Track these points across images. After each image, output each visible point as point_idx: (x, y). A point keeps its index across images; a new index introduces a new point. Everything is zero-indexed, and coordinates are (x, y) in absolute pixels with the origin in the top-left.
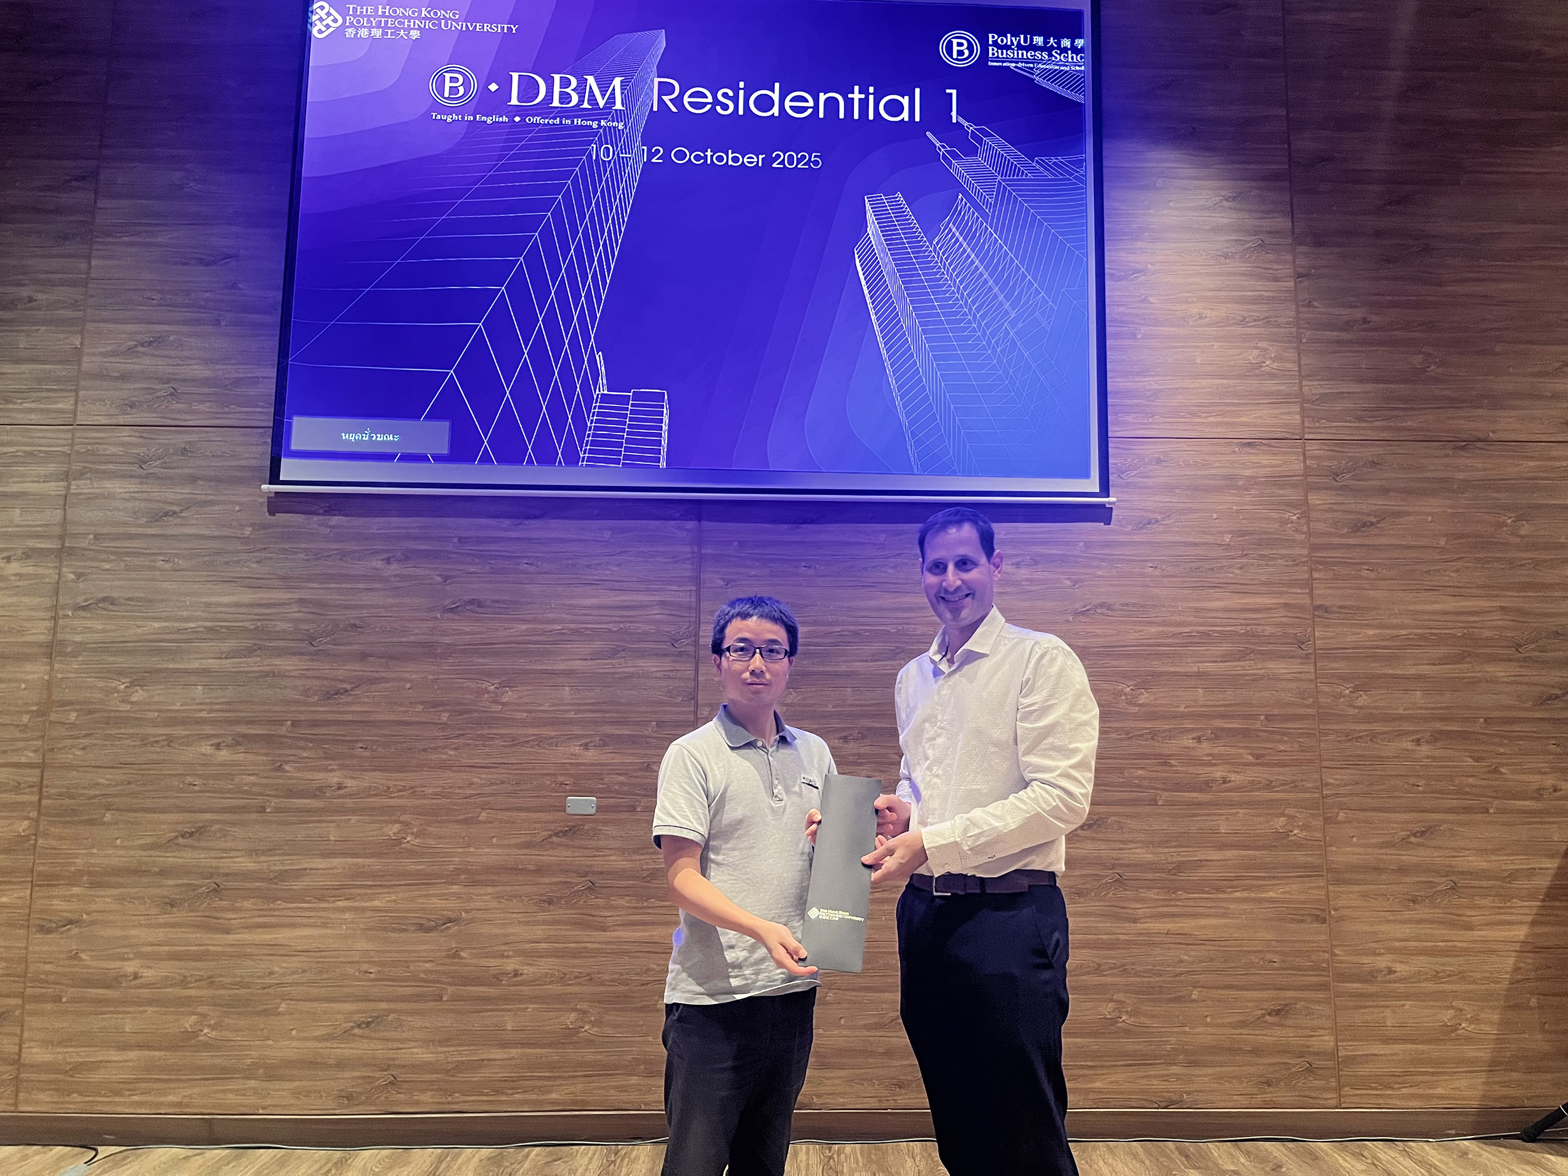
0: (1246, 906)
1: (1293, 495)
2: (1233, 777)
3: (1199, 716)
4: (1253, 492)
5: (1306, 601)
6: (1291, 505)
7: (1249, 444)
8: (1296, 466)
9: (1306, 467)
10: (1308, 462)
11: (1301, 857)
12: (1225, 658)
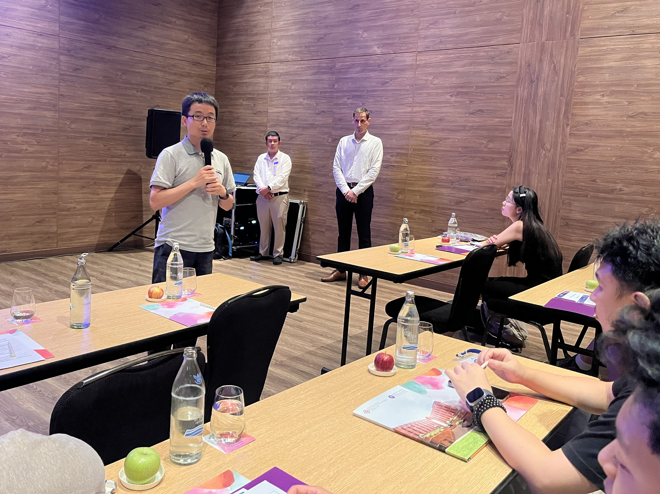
0: (31, 190)
1: (55, 56)
2: (29, 149)
3: (19, 128)
4: (41, 52)
5: (57, 92)
6: (54, 59)
7: (41, 35)
8: (56, 45)
9: (60, 47)
10: (61, 45)
11: (50, 174)
12: (29, 109)
